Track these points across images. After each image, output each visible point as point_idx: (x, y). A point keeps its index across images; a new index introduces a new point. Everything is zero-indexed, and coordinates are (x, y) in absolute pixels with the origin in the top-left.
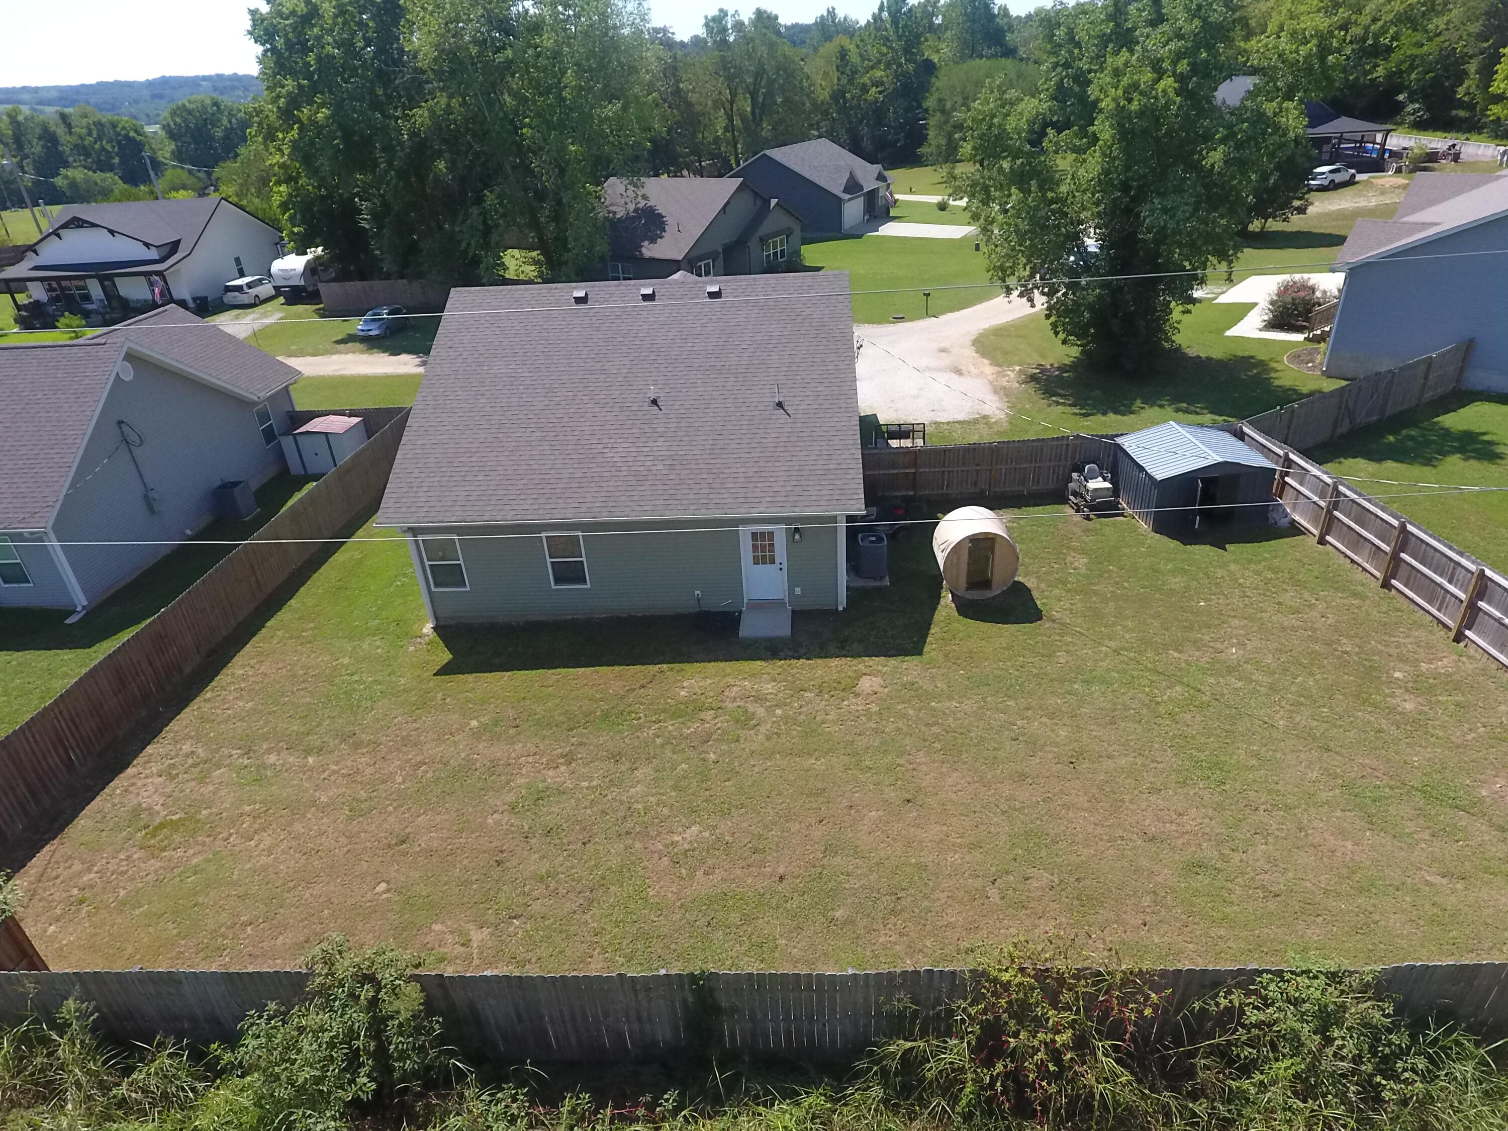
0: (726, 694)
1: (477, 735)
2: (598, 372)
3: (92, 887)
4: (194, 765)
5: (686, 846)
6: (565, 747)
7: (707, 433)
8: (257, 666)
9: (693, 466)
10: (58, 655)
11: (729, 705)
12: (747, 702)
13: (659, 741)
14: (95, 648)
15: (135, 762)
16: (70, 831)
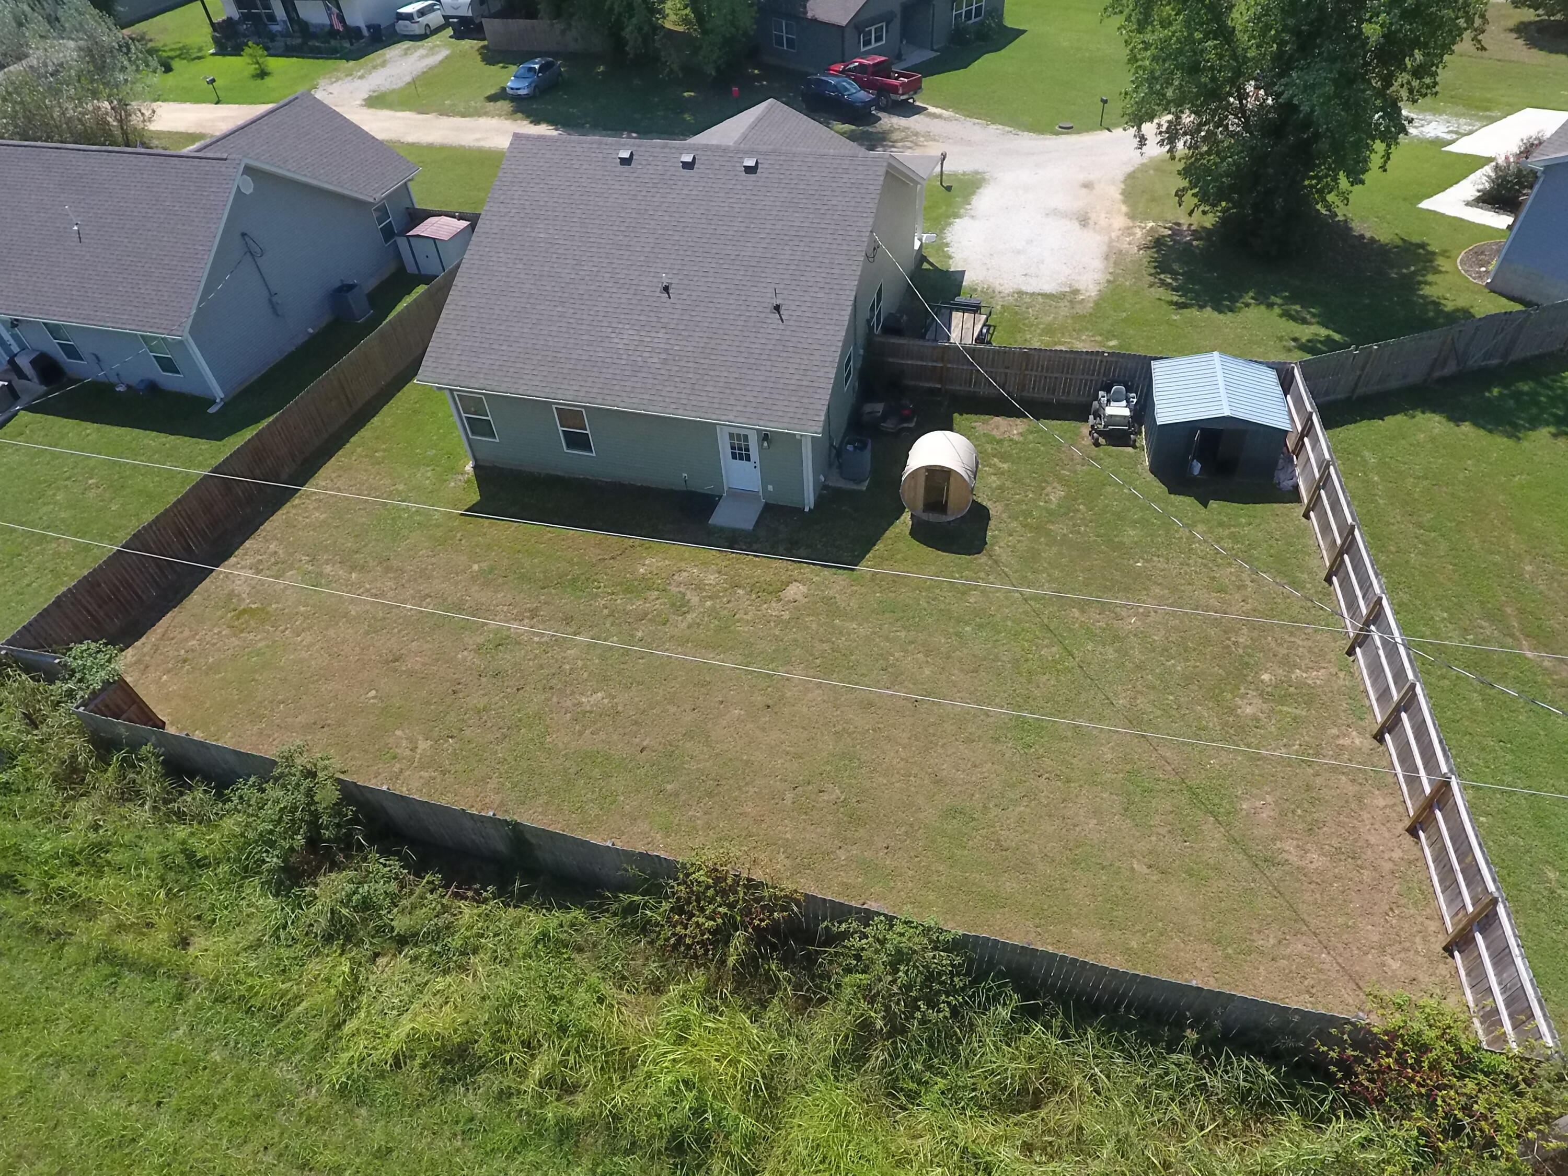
0: (675, 577)
1: (474, 578)
2: (624, 248)
3: (193, 651)
4: (276, 563)
5: (588, 708)
6: (533, 603)
7: (705, 329)
8: (335, 480)
9: (683, 364)
10: (198, 443)
11: (674, 589)
12: (687, 589)
13: (606, 611)
14: (224, 441)
15: (236, 553)
16: (187, 603)
